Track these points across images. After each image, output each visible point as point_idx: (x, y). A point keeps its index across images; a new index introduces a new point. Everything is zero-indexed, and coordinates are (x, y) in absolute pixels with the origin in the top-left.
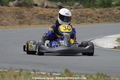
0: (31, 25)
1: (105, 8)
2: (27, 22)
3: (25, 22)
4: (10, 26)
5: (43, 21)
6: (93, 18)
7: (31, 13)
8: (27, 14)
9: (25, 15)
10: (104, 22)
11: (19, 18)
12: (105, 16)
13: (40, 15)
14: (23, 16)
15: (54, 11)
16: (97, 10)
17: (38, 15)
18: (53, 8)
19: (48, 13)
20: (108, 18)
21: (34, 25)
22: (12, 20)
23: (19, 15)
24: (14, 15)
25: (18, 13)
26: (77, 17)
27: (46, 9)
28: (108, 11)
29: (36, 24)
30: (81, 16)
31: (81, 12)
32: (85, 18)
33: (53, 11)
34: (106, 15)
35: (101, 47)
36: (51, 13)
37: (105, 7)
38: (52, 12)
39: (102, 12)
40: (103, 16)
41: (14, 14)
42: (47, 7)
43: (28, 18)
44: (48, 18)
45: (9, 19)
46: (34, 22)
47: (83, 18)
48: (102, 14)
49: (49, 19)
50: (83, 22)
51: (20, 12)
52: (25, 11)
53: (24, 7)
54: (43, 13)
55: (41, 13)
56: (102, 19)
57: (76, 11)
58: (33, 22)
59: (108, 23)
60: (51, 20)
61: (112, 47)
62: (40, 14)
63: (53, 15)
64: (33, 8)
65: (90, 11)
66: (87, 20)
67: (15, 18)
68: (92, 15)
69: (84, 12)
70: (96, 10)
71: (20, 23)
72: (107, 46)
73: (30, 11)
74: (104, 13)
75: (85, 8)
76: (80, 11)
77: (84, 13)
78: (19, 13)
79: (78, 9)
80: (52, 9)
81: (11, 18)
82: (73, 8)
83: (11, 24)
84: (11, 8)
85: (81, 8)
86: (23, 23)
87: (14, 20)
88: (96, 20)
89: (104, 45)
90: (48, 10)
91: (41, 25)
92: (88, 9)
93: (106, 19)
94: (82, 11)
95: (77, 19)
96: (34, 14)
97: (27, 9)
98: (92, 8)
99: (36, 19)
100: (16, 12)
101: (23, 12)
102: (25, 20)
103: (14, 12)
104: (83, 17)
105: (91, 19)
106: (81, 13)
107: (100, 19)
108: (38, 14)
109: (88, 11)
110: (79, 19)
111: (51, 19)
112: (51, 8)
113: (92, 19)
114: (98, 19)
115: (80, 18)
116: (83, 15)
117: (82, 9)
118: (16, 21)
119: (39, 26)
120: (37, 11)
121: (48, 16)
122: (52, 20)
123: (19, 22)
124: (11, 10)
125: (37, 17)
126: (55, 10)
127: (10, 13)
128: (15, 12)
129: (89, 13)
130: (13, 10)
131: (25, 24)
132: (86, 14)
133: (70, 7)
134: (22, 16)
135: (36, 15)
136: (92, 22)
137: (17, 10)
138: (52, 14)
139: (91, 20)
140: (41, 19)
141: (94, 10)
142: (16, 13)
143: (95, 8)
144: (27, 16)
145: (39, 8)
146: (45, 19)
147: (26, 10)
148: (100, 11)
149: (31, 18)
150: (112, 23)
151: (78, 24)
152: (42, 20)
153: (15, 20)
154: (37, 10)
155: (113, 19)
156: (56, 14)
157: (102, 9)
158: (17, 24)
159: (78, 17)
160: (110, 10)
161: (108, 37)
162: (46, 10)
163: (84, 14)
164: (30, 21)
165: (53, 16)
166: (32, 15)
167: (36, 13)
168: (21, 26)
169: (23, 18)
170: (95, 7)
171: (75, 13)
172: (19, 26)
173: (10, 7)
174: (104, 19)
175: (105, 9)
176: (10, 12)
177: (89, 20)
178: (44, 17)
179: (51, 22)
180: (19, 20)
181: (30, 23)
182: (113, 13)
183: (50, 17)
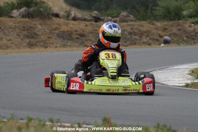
1: (172, 22)
2: (42, 44)
3: (38, 44)
4: (14, 50)
5: (68, 41)
6: (150, 37)
7: (48, 29)
8: (42, 29)
9: (39, 31)
11: (28, 37)
12: (170, 34)
13: (63, 32)
14: (35, 34)
15: (87, 25)
16: (158, 24)
17: (60, 32)
18: (85, 20)
19: (77, 29)
20: (175, 38)
22: (17, 40)
23: (29, 32)
24: (19, 32)
25: (26, 28)
26: (124, 36)
27: (73, 22)
28: (176, 27)
29: (56, 47)
30: (130, 33)
31: (131, 27)
32: (137, 37)
33: (85, 25)
34: (174, 32)
35: (164, 84)
36: (81, 29)
37: (172, 20)
38: (83, 27)
39: (167, 27)
40: (168, 34)
41: (20, 29)
42: (74, 19)
43: (43, 37)
44: (77, 36)
45: (12, 38)
46: (53, 44)
47: (134, 37)
48: (166, 31)
49: (77, 38)
50: (135, 44)
51: (31, 28)
52: (38, 25)
53: (37, 19)
54: (69, 28)
55: (64, 28)
57: (124, 26)
58: (50, 43)
59: (176, 45)
60: (81, 41)
61: (181, 85)
62: (64, 30)
64: (51, 21)
65: (145, 26)
66: (142, 41)
67: (22, 37)
68: (150, 32)
69: (136, 27)
70: (156, 25)
71: (31, 45)
73: (48, 24)
74: (169, 30)
75: (138, 21)
76: (129, 25)
77: (137, 28)
78: (29, 28)
79: (127, 22)
80: (83, 22)
81: (14, 37)
82: (118, 21)
83: (15, 46)
84: (16, 21)
85: (132, 21)
86: (35, 45)
87: (20, 40)
88: (155, 41)
89: (169, 80)
90: (76, 24)
91: (64, 49)
92: (143, 22)
93: (173, 39)
94: (133, 25)
95: (124, 38)
96: (53, 30)
97: (41, 21)
98: (149, 21)
99: (56, 39)
100: (24, 27)
101: (35, 27)
102: (38, 40)
103: (20, 26)
104: (135, 35)
105: (148, 38)
106: (132, 29)
108: (61, 30)
109: (143, 26)
110: (128, 39)
111: (81, 38)
112: (82, 20)
113: (150, 39)
114: (159, 38)
115: (129, 36)
116: (134, 32)
117: (133, 23)
118: (23, 42)
119: (62, 49)
120: (58, 26)
121: (77, 34)
122: (84, 41)
123: (28, 44)
124: (15, 23)
125: (58, 35)
126: (88, 23)
127: (13, 28)
128: (22, 26)
129: (144, 29)
130: (18, 23)
131: (38, 46)
132: (140, 30)
133: (113, 19)
134: (33, 34)
135: (57, 32)
136: (150, 45)
137: (25, 24)
138: (84, 31)
139: (147, 41)
140: (64, 39)
141: (153, 24)
142: (23, 29)
143: (154, 22)
144: (42, 33)
145: (62, 21)
146: (71, 39)
147: (40, 24)
148: (164, 25)
149: (49, 38)
150: (182, 45)
152: (66, 41)
153: (22, 40)
154: (58, 24)
155: (183, 40)
156: (90, 31)
157: (166, 23)
158: (24, 46)
159: (126, 35)
160: (179, 25)
161: (176, 67)
162: (73, 24)
163: (136, 31)
164: (47, 41)
165: (85, 34)
166: (51, 32)
167: (56, 29)
168: (32, 50)
169: (35, 36)
170: (154, 20)
172: (29, 49)
173: (14, 19)
176: (13, 26)
177: (145, 40)
178: (69, 34)
179: (81, 44)
180: (27, 41)
181: (46, 45)
182: (185, 29)
183: (80, 35)
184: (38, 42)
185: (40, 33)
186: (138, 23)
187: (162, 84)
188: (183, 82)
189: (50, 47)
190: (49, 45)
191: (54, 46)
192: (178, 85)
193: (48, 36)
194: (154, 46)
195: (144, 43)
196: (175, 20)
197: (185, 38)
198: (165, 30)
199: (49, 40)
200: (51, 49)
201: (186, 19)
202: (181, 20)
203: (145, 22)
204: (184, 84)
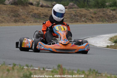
0: (26, 23)
2: (22, 20)
3: (20, 20)
4: (5, 24)
6: (87, 18)
7: (26, 12)
8: (22, 12)
9: (21, 13)
10: (98, 22)
11: (14, 16)
12: (98, 16)
13: (35, 14)
15: (49, 10)
16: (91, 10)
17: (33, 14)
18: (48, 7)
19: (43, 12)
20: (101, 18)
21: (29, 23)
24: (9, 13)
27: (41, 8)
28: (102, 12)
29: (31, 22)
30: (75, 15)
31: (75, 12)
32: (79, 18)
34: (100, 15)
35: (94, 46)
36: (45, 12)
37: (99, 8)
38: (47, 11)
39: (96, 12)
40: (97, 16)
41: (9, 12)
42: (42, 6)
43: (23, 17)
44: (43, 16)
46: (29, 21)
49: (43, 18)
50: (77, 22)
51: (16, 11)
53: (20, 6)
54: (38, 12)
55: (36, 12)
56: (96, 19)
57: (71, 11)
58: (28, 20)
59: (102, 22)
61: (104, 46)
63: (48, 15)
64: (28, 7)
65: (84, 11)
66: (81, 20)
67: (11, 16)
68: (86, 15)
69: (78, 11)
70: (90, 11)
71: (16, 21)
72: (100, 44)
73: (26, 9)
74: (98, 14)
75: (79, 8)
77: (78, 13)
78: (15, 11)
79: (73, 8)
81: (6, 16)
82: (68, 8)
83: (6, 22)
85: (76, 8)
86: (19, 21)
87: (9, 18)
88: (89, 20)
89: (97, 44)
90: (43, 10)
91: (36, 24)
92: (82, 9)
93: (100, 19)
94: (76, 11)
95: (71, 18)
96: (29, 12)
97: (22, 7)
98: (86, 8)
99: (31, 18)
100: (12, 10)
101: (18, 10)
102: (20, 18)
103: (9, 10)
104: (77, 16)
105: (85, 19)
106: (76, 13)
107: (93, 19)
108: (34, 13)
109: (82, 11)
110: (73, 19)
111: (46, 18)
112: (46, 7)
114: (92, 19)
115: (74, 17)
116: (77, 15)
117: (77, 9)
118: (11, 19)
119: (34, 24)
120: (32, 10)
121: (43, 15)
123: (14, 20)
124: (6, 8)
125: (32, 16)
126: (50, 9)
128: (11, 10)
129: (83, 13)
130: (9, 8)
131: (20, 22)
132: (80, 14)
134: (17, 15)
135: (31, 13)
136: (86, 22)
137: (13, 8)
138: (47, 13)
139: (85, 20)
141: (88, 10)
143: (89, 9)
144: (23, 14)
145: (34, 7)
146: (40, 18)
147: (21, 9)
148: (94, 11)
149: (27, 17)
150: (105, 23)
151: (72, 23)
152: (37, 19)
153: (11, 18)
154: (32, 9)
155: (106, 20)
156: (51, 13)
157: (96, 10)
158: (12, 22)
159: (72, 16)
160: (103, 11)
161: (101, 36)
162: (41, 9)
163: (78, 14)
164: (25, 19)
166: (28, 14)
167: (31, 12)
168: (16, 24)
169: (19, 16)
170: (89, 8)
171: (70, 12)
172: (15, 24)
173: (6, 6)
174: (98, 19)
175: (99, 10)
176: (5, 10)
177: (83, 20)
178: (38, 15)
179: (45, 21)
180: (14, 18)
181: (25, 22)
182: (107, 13)
183: (45, 16)
184: (20, 19)
185: (21, 14)
186: (79, 9)
187: (93, 46)
188: (105, 45)
189: (27, 23)
190: (27, 21)
191: (30, 22)
192: (102, 46)
193: (26, 16)
194: (89, 23)
195: (83, 21)
196: (101, 8)
197: (107, 19)
198: (95, 14)
199: (26, 18)
200: (27, 24)
201: (108, 7)
202: (105, 8)
203: (84, 9)
204: (106, 46)
